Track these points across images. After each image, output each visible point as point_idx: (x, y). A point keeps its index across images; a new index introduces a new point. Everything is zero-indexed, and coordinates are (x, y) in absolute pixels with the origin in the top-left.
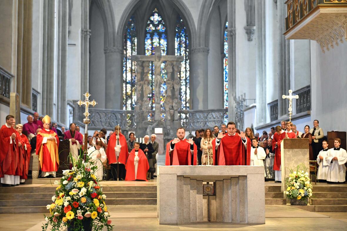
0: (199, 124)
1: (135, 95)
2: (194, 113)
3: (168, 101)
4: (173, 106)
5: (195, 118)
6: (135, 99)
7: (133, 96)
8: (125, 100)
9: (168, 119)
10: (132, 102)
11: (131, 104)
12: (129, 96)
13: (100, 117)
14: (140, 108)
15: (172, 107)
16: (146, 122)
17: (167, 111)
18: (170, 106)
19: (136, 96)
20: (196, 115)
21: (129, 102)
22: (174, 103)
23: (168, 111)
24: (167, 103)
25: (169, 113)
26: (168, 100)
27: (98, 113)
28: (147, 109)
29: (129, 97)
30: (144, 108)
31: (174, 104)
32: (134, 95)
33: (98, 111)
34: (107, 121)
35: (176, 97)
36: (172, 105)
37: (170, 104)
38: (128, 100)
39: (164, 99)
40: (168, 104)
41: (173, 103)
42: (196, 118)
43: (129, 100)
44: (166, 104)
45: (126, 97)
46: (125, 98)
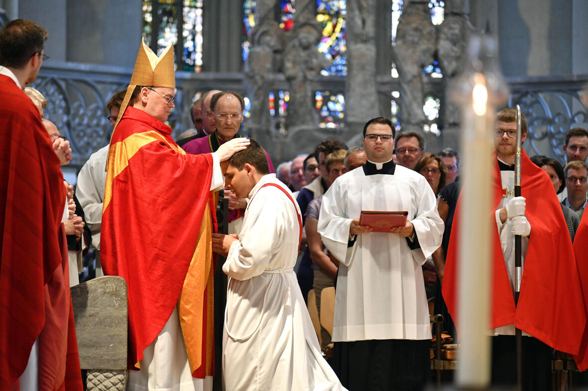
0: (552, 146)
1: (196, 7)
2: (526, 93)
3: (416, 29)
4: (441, 52)
5: (534, 115)
6: (194, 26)
7: (186, 10)
8: (148, 29)
9: (413, 121)
10: (181, 39)
11: (179, 48)
12: (169, 8)
13: (63, 104)
14: (274, 62)
15: (436, 56)
16: (303, 131)
17: (409, 77)
18: (424, 52)
19: (199, 12)
20: (537, 102)
21: (169, 38)
22: (443, 36)
23: (414, 77)
24: (409, 38)
25: (419, 86)
26: (414, 25)
27: (54, 82)
28: (311, 69)
29: (169, 14)
30: (295, 63)
31: (444, 46)
32: (190, 7)
33: (55, 76)
34: (98, 125)
35: (455, 11)
36: (432, 47)
37: (424, 45)
38: (164, 31)
39: (334, 27)
40: (414, 44)
41: (437, 39)
42: (537, 118)
43: (167, 30)
44: (404, 43)
45: (153, 13)
46: (149, 18)
